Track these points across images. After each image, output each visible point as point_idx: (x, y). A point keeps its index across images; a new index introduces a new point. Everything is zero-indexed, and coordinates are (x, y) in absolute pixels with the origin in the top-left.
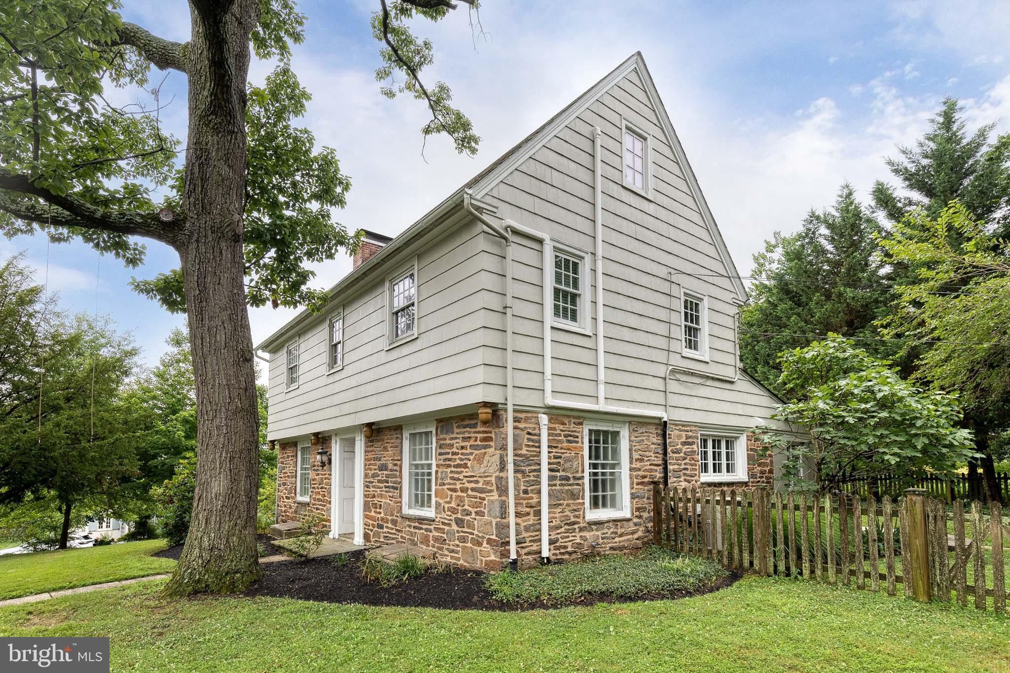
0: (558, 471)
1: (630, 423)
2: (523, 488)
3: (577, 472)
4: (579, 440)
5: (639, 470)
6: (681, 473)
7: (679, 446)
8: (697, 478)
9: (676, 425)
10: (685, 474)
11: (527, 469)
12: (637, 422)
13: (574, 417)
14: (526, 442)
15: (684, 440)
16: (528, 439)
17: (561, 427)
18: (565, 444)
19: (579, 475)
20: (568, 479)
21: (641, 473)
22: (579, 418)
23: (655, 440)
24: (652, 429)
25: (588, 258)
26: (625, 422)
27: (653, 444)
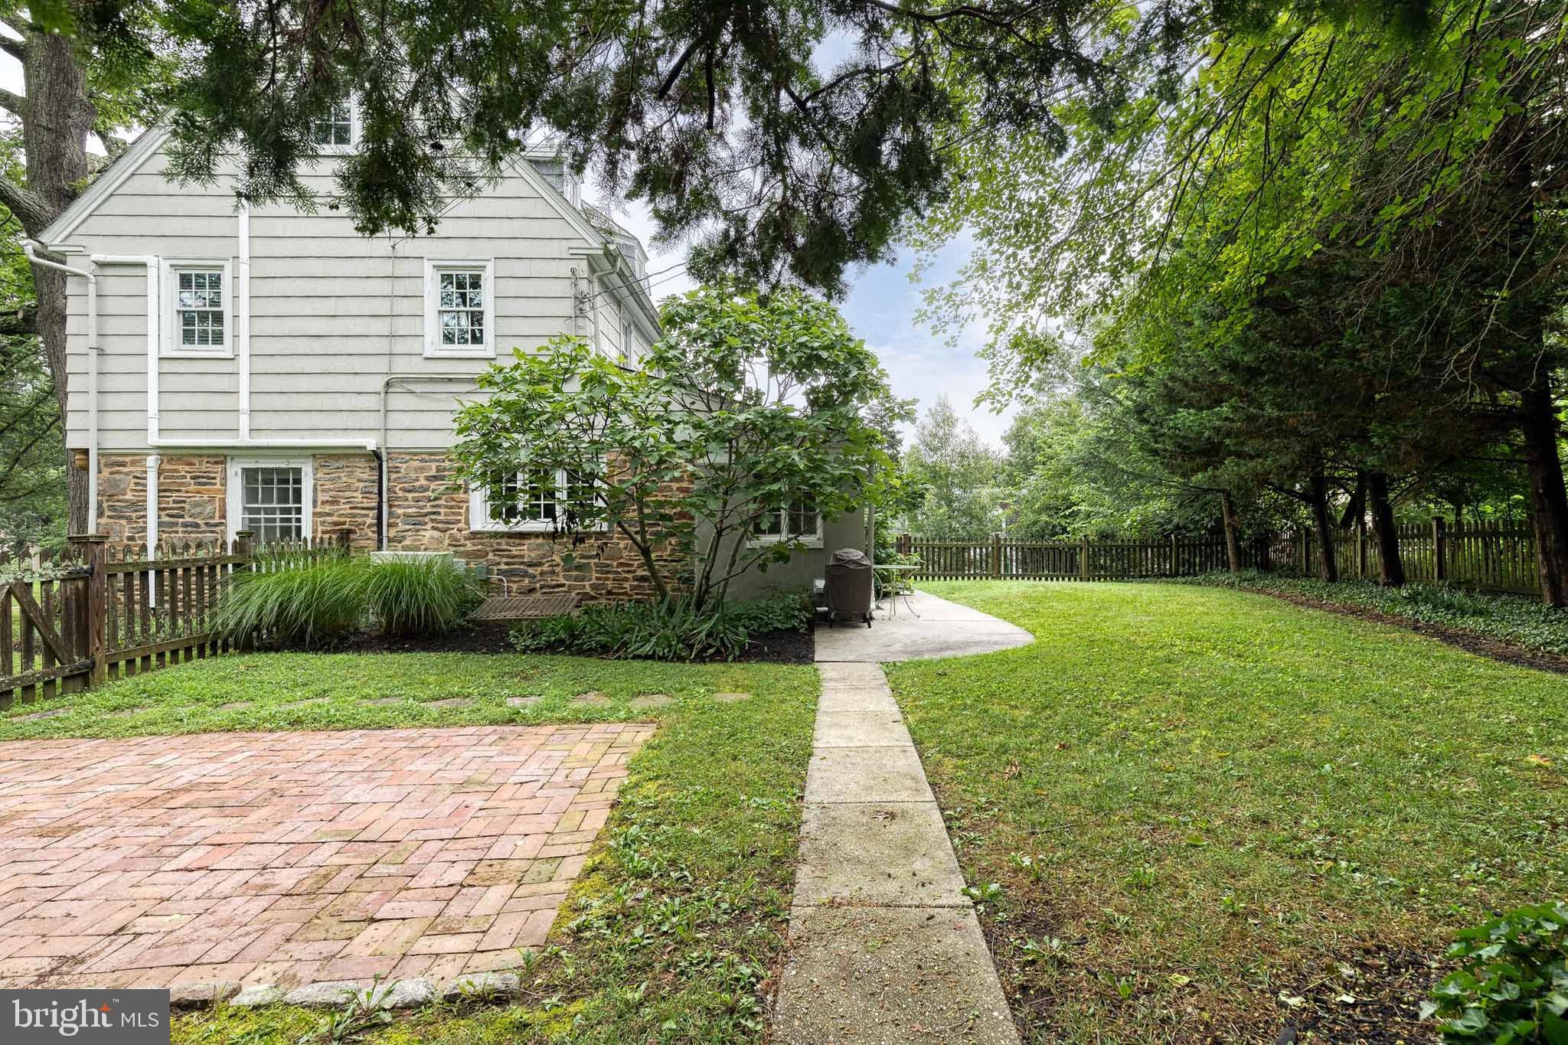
0: (182, 517)
1: (314, 456)
2: (127, 534)
3: (212, 518)
4: (218, 481)
5: (328, 515)
6: (427, 519)
7: (423, 482)
8: (462, 525)
9: (415, 454)
10: (433, 520)
11: (134, 515)
12: (324, 456)
13: (209, 456)
14: (132, 487)
15: (433, 472)
16: (136, 484)
17: (187, 468)
18: (192, 487)
19: (216, 520)
20: (197, 525)
21: (335, 519)
22: (217, 456)
23: (365, 476)
24: (362, 463)
25: (228, 266)
26: (307, 457)
27: (359, 480)
